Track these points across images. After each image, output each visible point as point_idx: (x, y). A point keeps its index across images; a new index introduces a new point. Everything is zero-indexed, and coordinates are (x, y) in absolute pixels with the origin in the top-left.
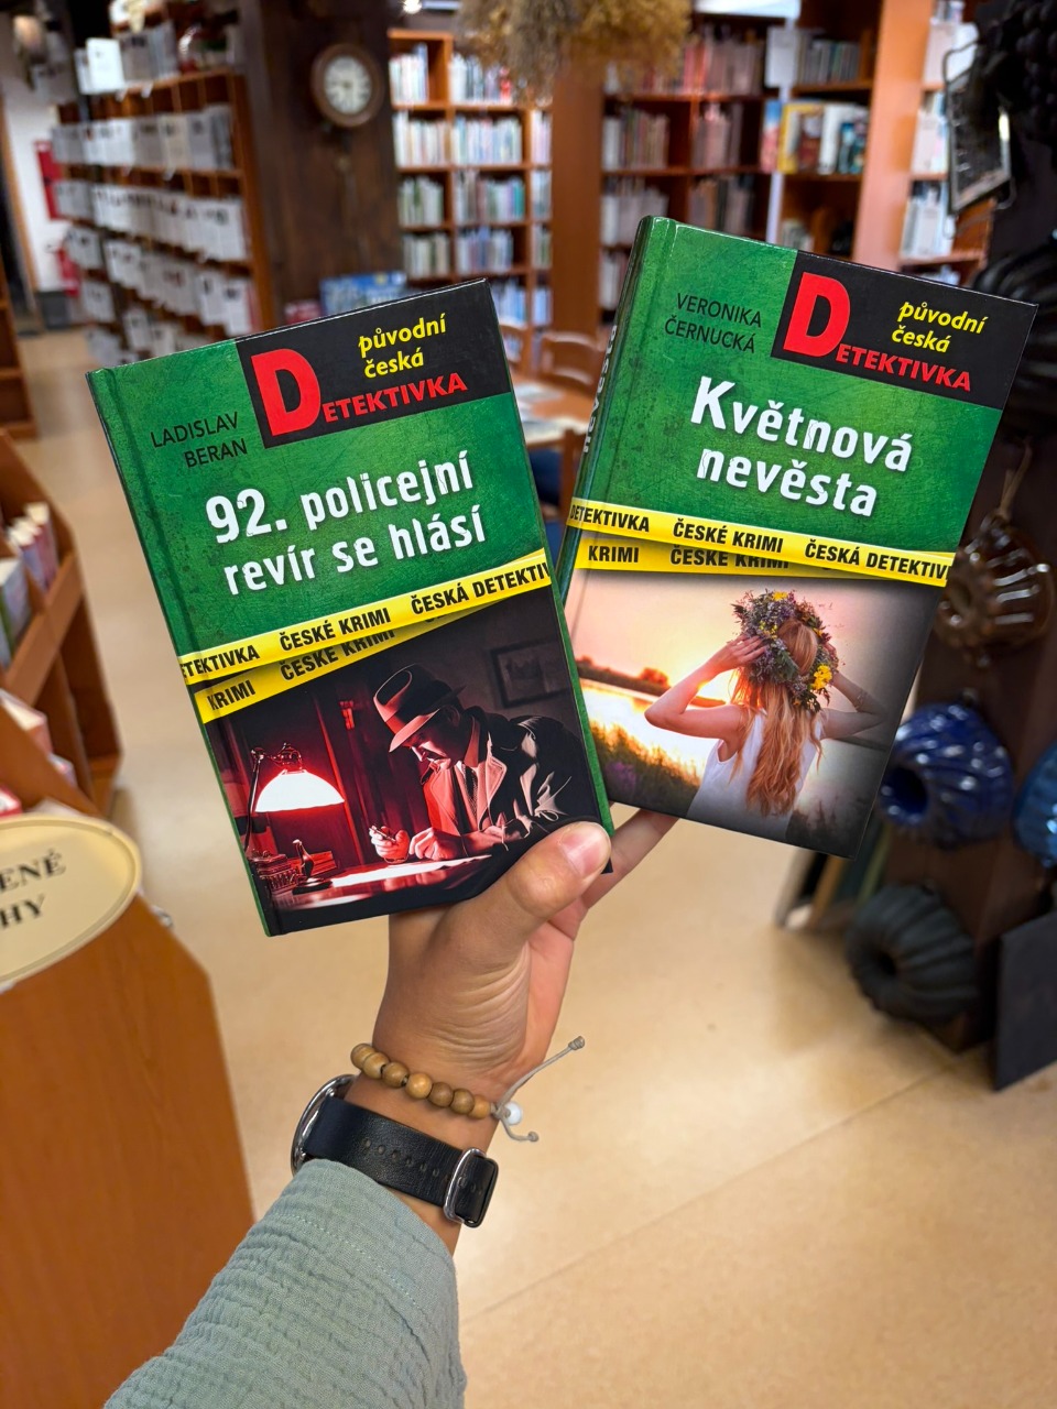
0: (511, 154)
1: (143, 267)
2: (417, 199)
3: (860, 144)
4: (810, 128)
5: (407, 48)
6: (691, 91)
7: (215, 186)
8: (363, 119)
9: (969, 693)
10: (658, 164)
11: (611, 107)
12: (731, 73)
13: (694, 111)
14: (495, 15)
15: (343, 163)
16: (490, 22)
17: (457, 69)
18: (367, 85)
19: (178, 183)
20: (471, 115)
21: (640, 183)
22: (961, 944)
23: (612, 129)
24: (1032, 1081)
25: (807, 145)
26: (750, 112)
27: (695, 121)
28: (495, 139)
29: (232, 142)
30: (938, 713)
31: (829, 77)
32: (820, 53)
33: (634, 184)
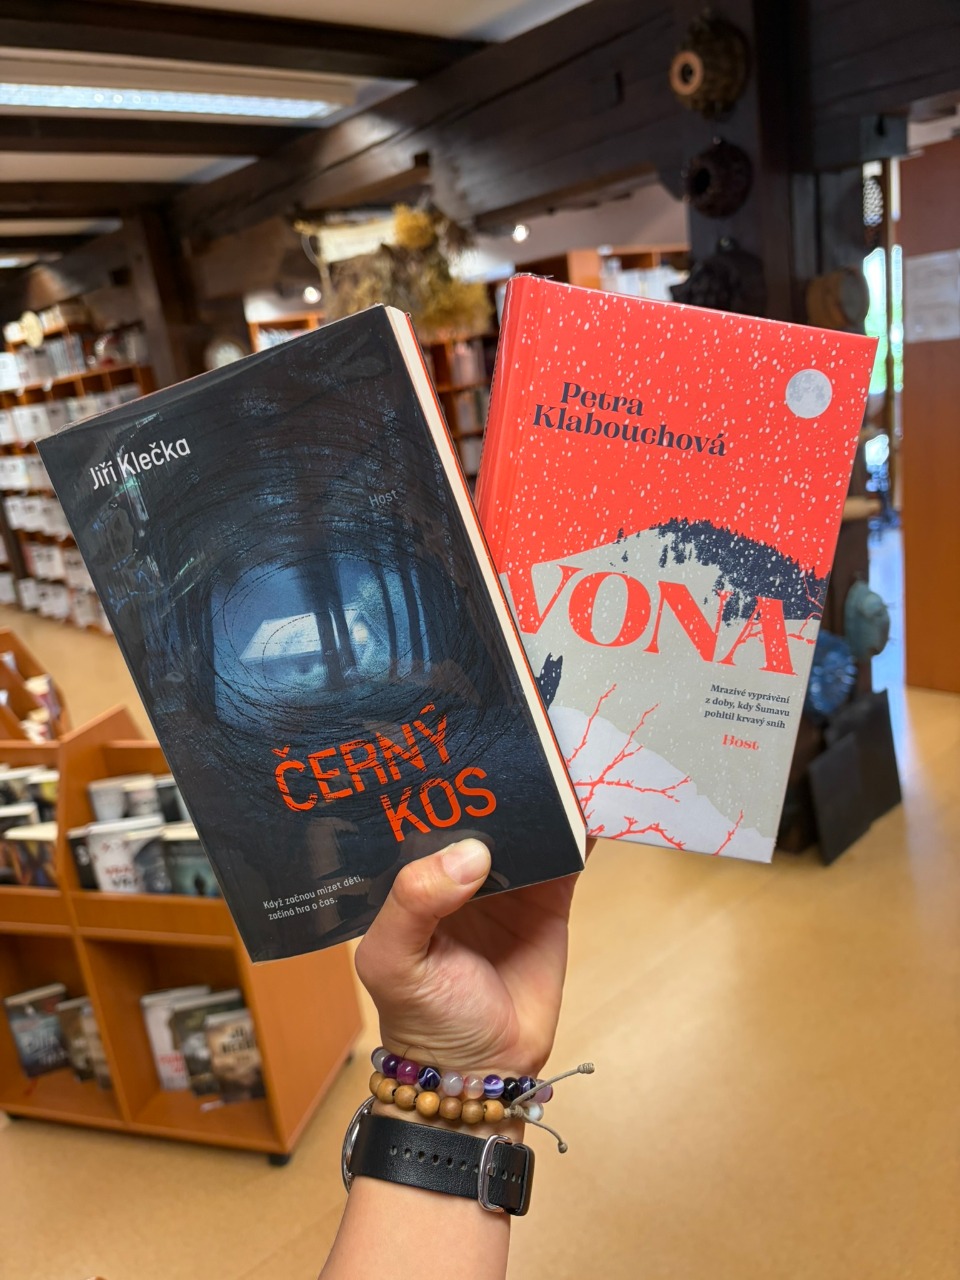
1: (46, 511)
6: (443, 338)
13: (448, 349)
24: (844, 858)
26: (489, 344)
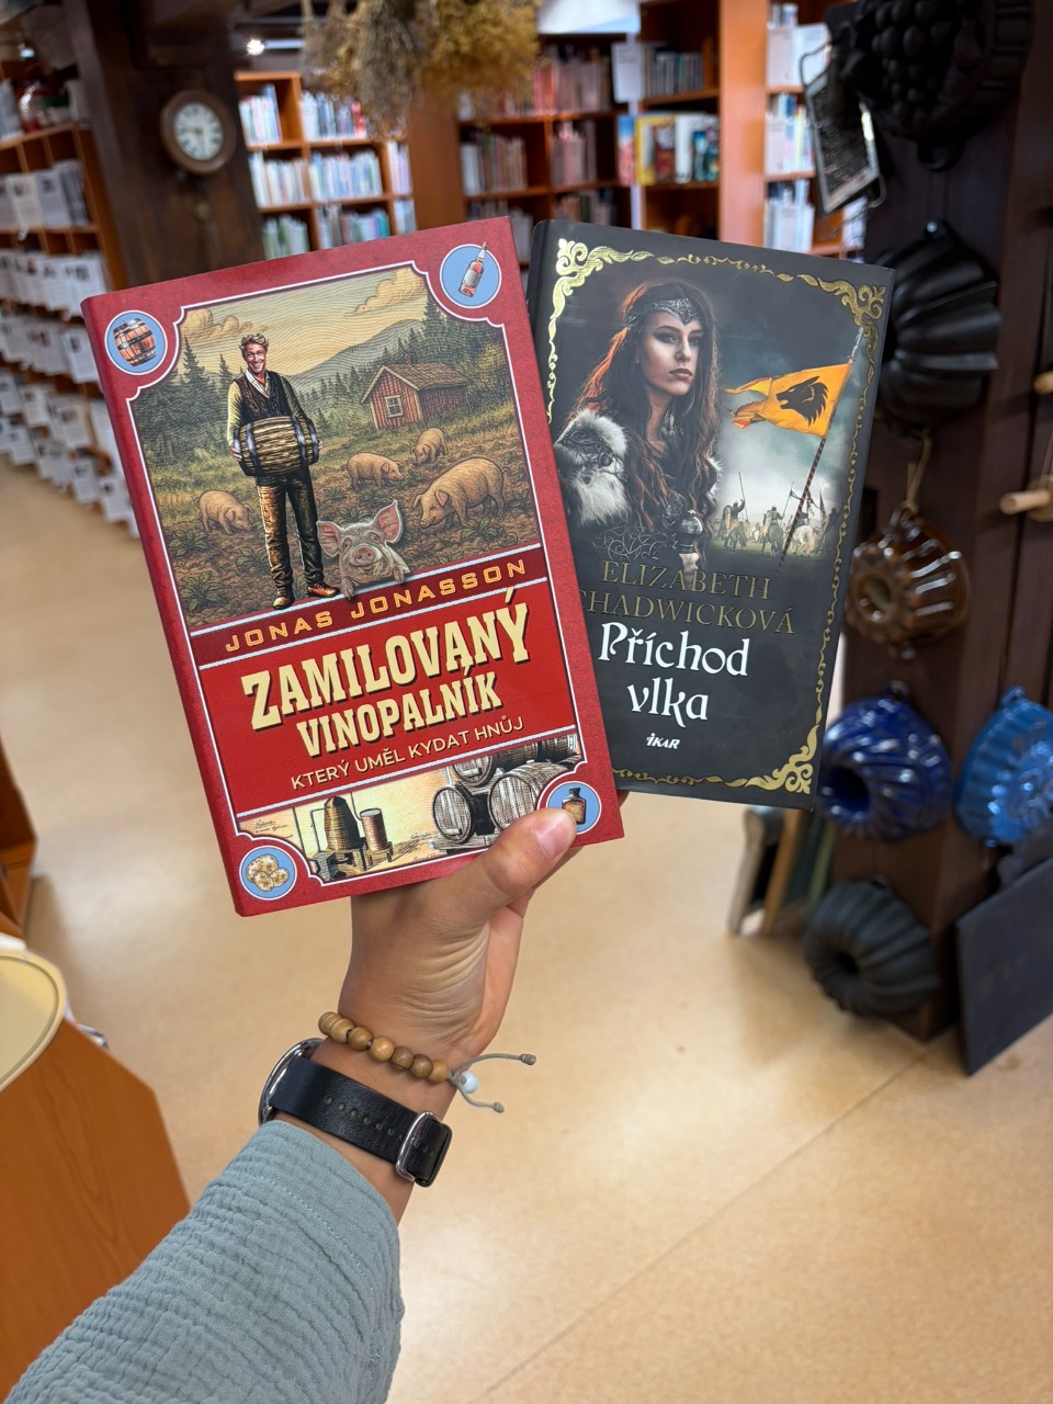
0: (371, 186)
1: (5, 329)
2: (282, 238)
3: (714, 151)
4: (663, 139)
5: (255, 89)
6: (543, 112)
7: (72, 242)
8: (218, 164)
9: (897, 686)
10: (519, 186)
11: (467, 133)
12: (579, 91)
13: (548, 129)
14: (342, 51)
15: (203, 209)
16: (337, 58)
17: (307, 107)
18: (216, 131)
19: (33, 242)
20: (327, 151)
21: (502, 205)
22: (919, 934)
23: (470, 154)
24: (1001, 1060)
25: (662, 156)
26: (603, 128)
27: (550, 140)
28: (354, 171)
29: (85, 198)
30: (868, 709)
31: (676, 88)
32: (665, 64)
33: (497, 207)
